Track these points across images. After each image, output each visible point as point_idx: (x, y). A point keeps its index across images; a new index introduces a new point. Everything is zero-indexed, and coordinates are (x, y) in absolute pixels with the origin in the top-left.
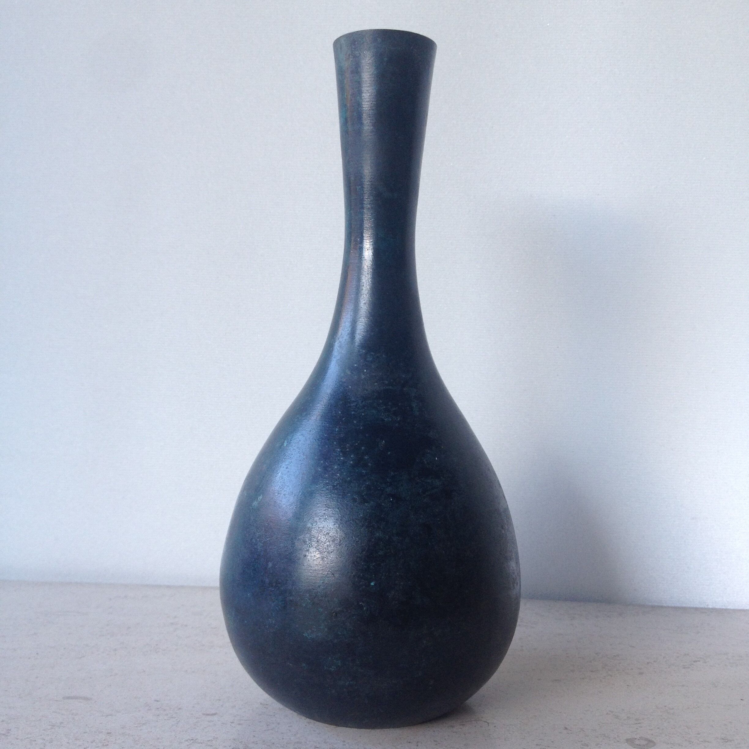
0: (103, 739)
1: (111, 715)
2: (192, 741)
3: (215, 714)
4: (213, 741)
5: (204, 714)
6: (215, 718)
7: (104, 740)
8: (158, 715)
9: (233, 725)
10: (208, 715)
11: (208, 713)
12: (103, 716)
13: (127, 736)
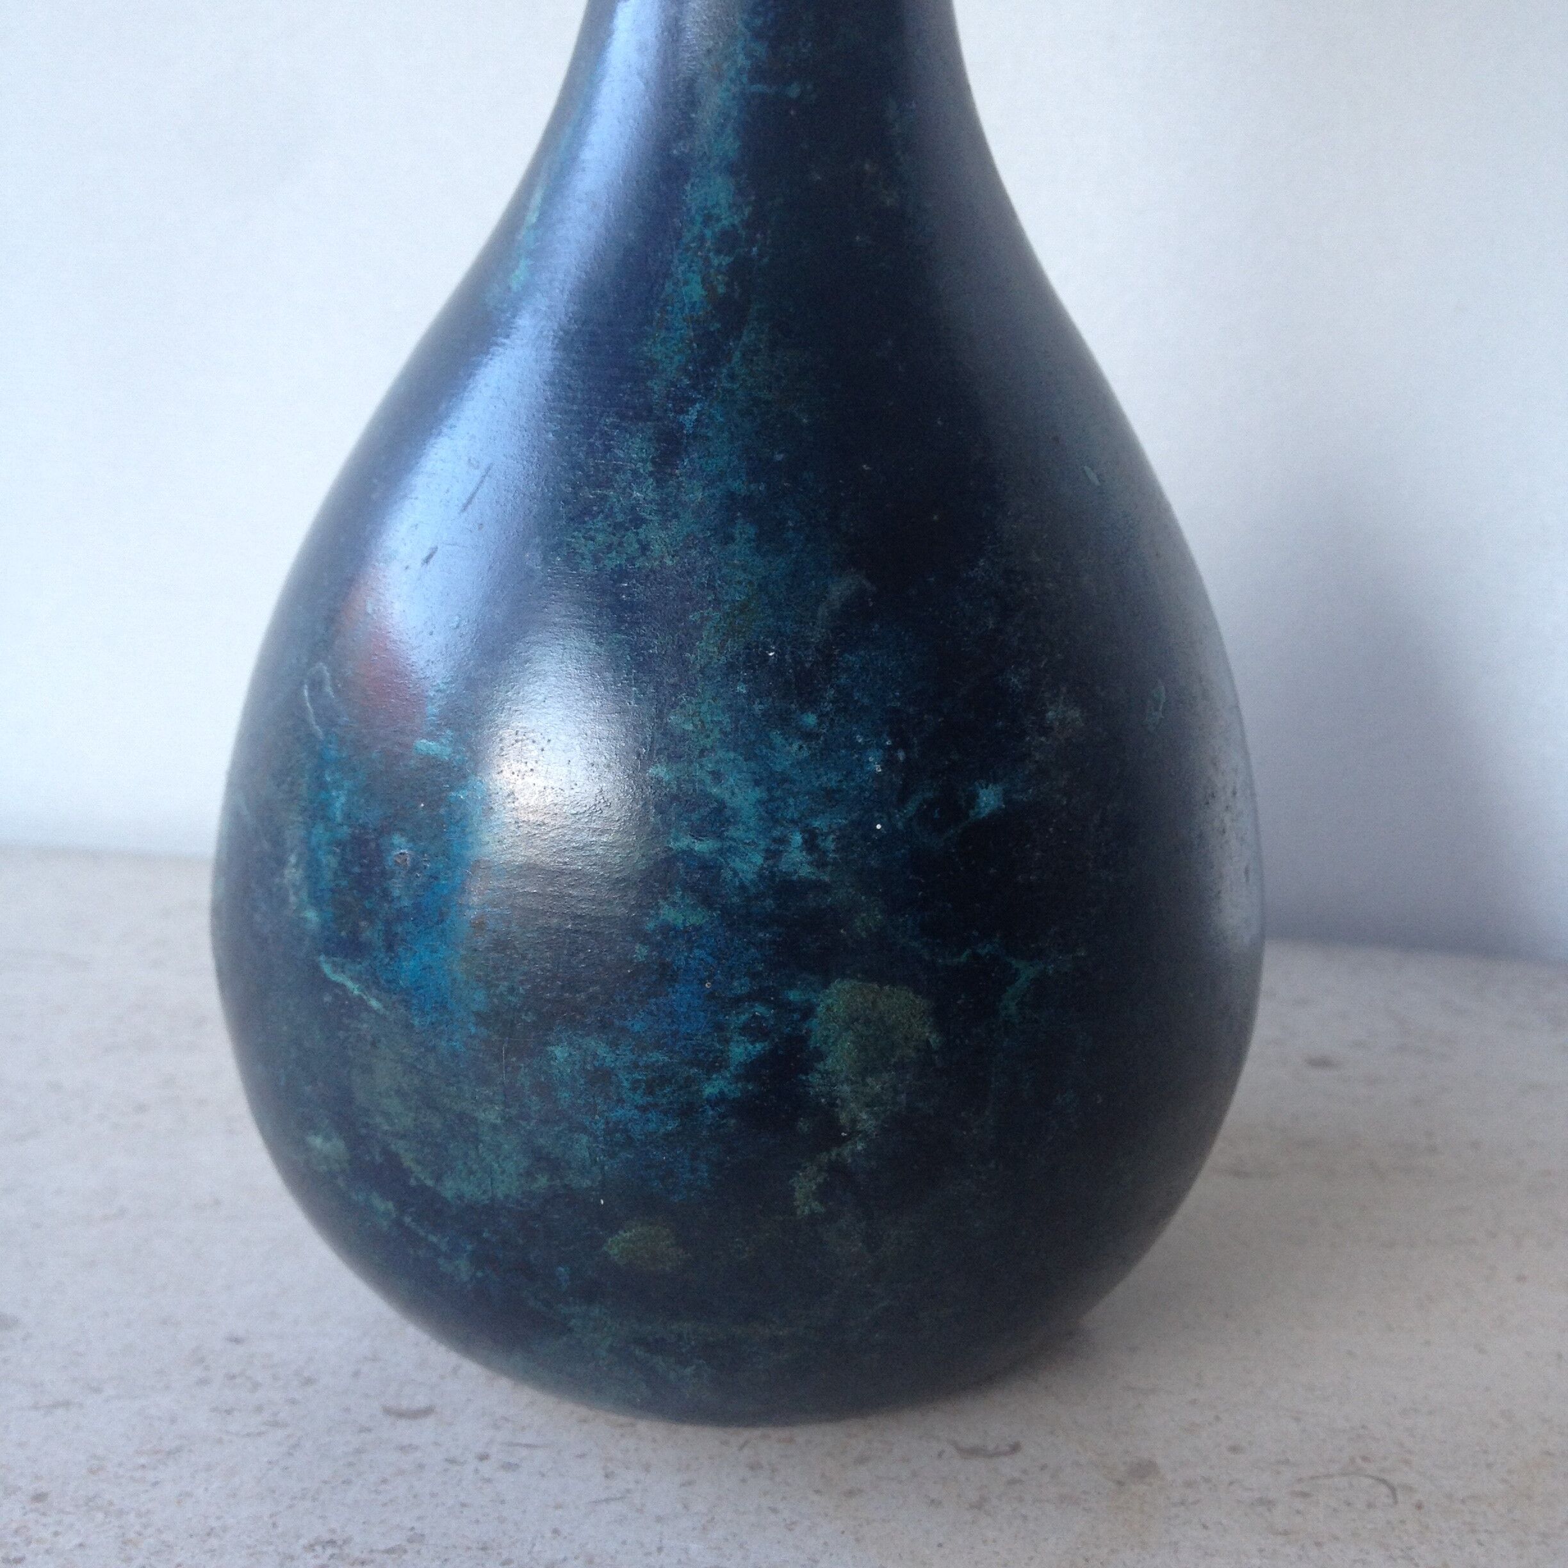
0: (14, 1526)
1: (67, 1404)
2: (330, 1551)
3: (427, 1412)
4: (405, 1551)
5: (388, 1411)
6: (422, 1432)
7: (16, 1532)
8: (229, 1412)
9: (486, 1469)
10: (401, 1414)
11: (405, 1404)
12: (36, 1407)
13: (100, 1516)
